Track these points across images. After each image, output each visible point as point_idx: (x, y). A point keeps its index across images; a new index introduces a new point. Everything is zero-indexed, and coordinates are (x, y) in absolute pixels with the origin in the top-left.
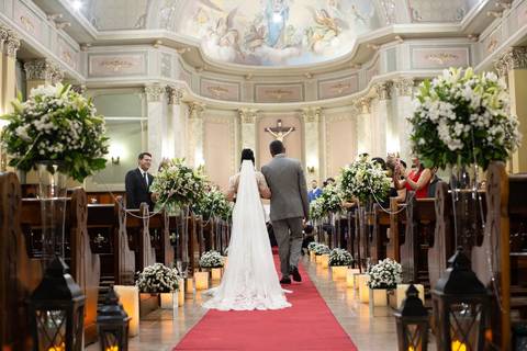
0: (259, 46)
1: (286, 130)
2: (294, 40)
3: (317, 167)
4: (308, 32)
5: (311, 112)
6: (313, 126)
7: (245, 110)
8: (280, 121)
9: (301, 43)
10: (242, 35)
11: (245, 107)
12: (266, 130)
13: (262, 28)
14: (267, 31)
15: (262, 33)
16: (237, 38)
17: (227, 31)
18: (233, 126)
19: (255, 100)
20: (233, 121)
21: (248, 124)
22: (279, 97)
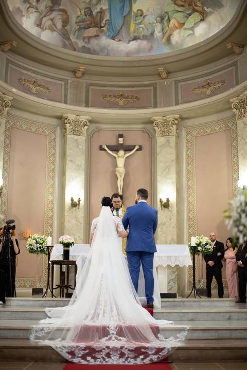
0: (97, 36)
1: (129, 148)
2: (143, 30)
4: (162, 19)
6: (168, 141)
7: (72, 117)
8: (121, 136)
9: (152, 34)
10: (73, 19)
12: (101, 148)
13: (101, 12)
14: (107, 17)
15: (101, 19)
16: (66, 22)
17: (52, 10)
18: (55, 139)
19: (87, 106)
20: (54, 132)
21: (76, 137)
22: (121, 103)
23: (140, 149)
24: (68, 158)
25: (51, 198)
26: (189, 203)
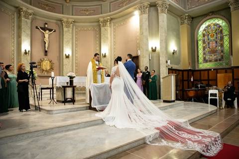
1: (50, 30)
3: (71, 55)
5: (67, 22)
6: (69, 30)
7: (24, 9)
8: (46, 24)
11: (25, 7)
12: (37, 28)
18: (14, 18)
19: (31, 4)
20: (14, 15)
21: (26, 20)
22: (47, 8)
23: (55, 31)
24: (23, 30)
25: (13, 49)
26: (76, 57)
